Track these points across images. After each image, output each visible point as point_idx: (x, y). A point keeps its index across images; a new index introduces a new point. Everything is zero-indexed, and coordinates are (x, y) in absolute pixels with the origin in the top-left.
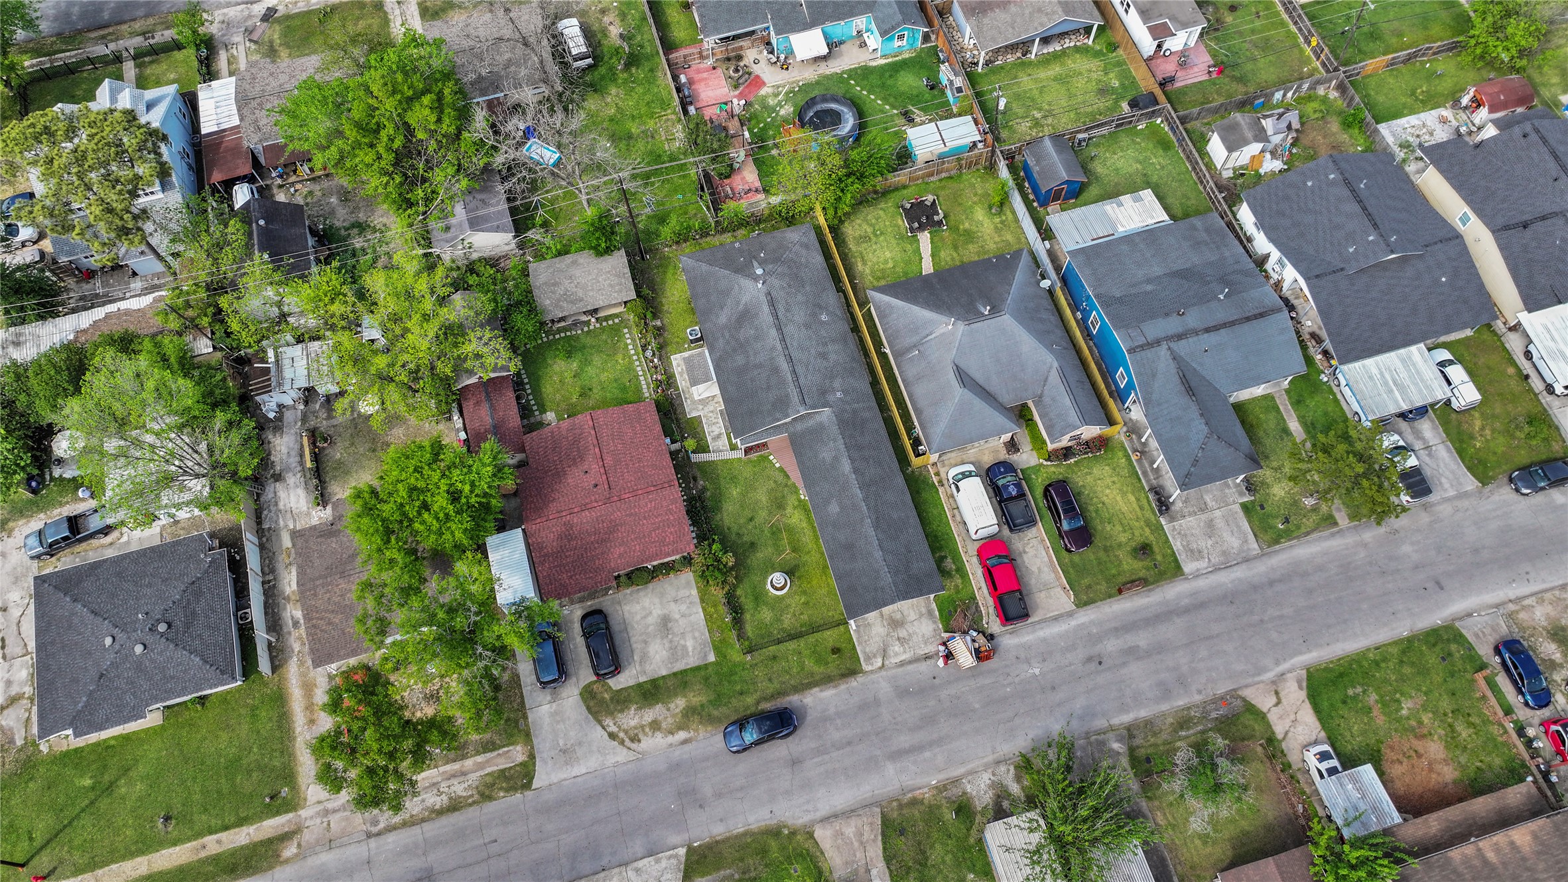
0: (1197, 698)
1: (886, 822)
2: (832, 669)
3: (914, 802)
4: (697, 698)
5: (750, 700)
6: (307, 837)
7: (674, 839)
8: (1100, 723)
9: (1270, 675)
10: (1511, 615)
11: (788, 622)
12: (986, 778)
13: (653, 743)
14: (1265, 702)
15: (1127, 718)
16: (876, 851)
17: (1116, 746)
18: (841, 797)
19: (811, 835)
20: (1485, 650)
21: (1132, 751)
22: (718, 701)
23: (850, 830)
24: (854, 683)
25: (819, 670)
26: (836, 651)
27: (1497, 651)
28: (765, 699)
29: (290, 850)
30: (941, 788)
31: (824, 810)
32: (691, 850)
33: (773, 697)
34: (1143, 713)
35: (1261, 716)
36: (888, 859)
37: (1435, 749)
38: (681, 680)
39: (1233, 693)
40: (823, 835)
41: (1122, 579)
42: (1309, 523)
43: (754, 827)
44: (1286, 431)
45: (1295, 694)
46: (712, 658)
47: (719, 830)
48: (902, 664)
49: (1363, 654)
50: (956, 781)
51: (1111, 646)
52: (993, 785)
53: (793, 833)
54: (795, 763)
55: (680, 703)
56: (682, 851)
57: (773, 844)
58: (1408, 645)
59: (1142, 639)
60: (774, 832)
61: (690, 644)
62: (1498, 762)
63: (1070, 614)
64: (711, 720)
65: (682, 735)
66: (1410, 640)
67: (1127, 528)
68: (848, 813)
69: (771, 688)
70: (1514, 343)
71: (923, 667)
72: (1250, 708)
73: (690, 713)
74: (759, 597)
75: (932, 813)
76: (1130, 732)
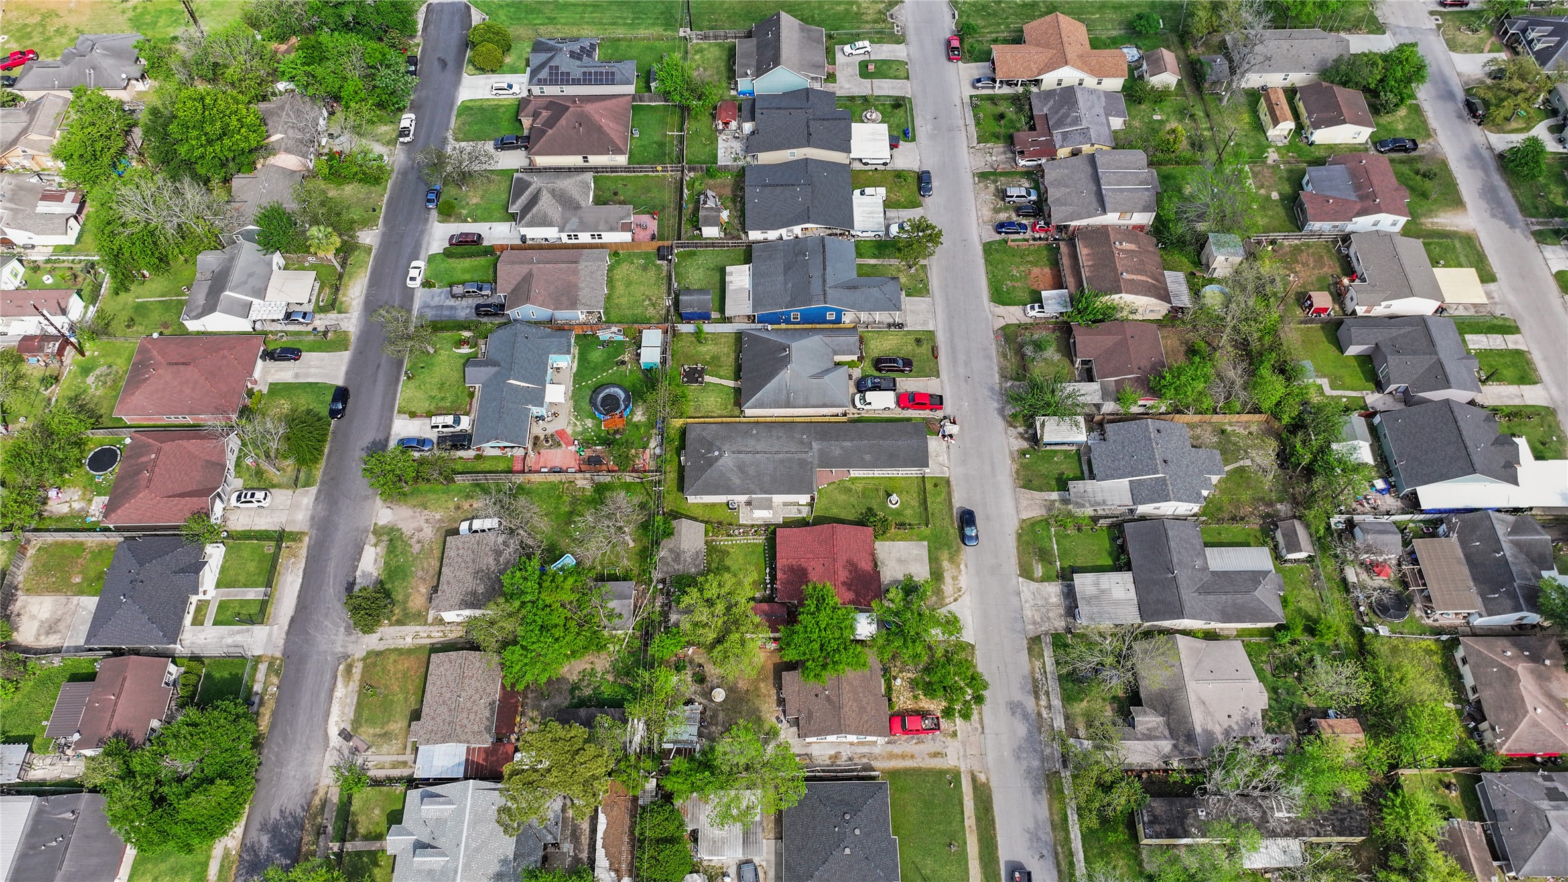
0: (994, 346)
1: (1024, 487)
2: (945, 490)
3: (1017, 472)
4: (944, 556)
5: (952, 531)
6: (976, 768)
7: (1014, 581)
8: (997, 387)
9: (990, 316)
10: (984, 223)
11: (915, 503)
12: (1012, 440)
13: (963, 581)
14: (1002, 323)
15: (997, 376)
16: (1036, 494)
17: (1009, 384)
18: (1008, 504)
19: (1024, 521)
20: (998, 237)
21: (1012, 379)
22: (949, 547)
23: (1024, 503)
24: (953, 483)
25: (943, 496)
26: (936, 485)
27: (1000, 233)
28: (952, 524)
29: (982, 778)
30: (1013, 460)
31: (1013, 512)
32: (1021, 575)
33: (952, 520)
34: (996, 369)
35: (1007, 326)
36: (1041, 490)
37: (1036, 271)
38: (934, 560)
39: (995, 332)
40: (1025, 515)
41: (930, 355)
42: (922, 275)
43: (1015, 544)
44: (874, 266)
45: (1001, 310)
46: (926, 543)
47: (1014, 560)
48: (949, 459)
49: (989, 279)
50: (1011, 453)
51: (961, 370)
52: (1016, 438)
53: (1021, 528)
54: (988, 518)
55: (946, 564)
56: (1021, 579)
57: (1024, 538)
58: (988, 262)
59: (961, 358)
60: (1019, 536)
61: (915, 552)
62: (1045, 253)
63: (942, 382)
64: (958, 551)
65: (962, 566)
66: (986, 260)
67: (906, 344)
68: (1017, 501)
69: (948, 520)
70: (857, 166)
71: (952, 450)
72: (1003, 328)
73: (952, 560)
74: (898, 513)
75: (1024, 466)
76: (1004, 376)
